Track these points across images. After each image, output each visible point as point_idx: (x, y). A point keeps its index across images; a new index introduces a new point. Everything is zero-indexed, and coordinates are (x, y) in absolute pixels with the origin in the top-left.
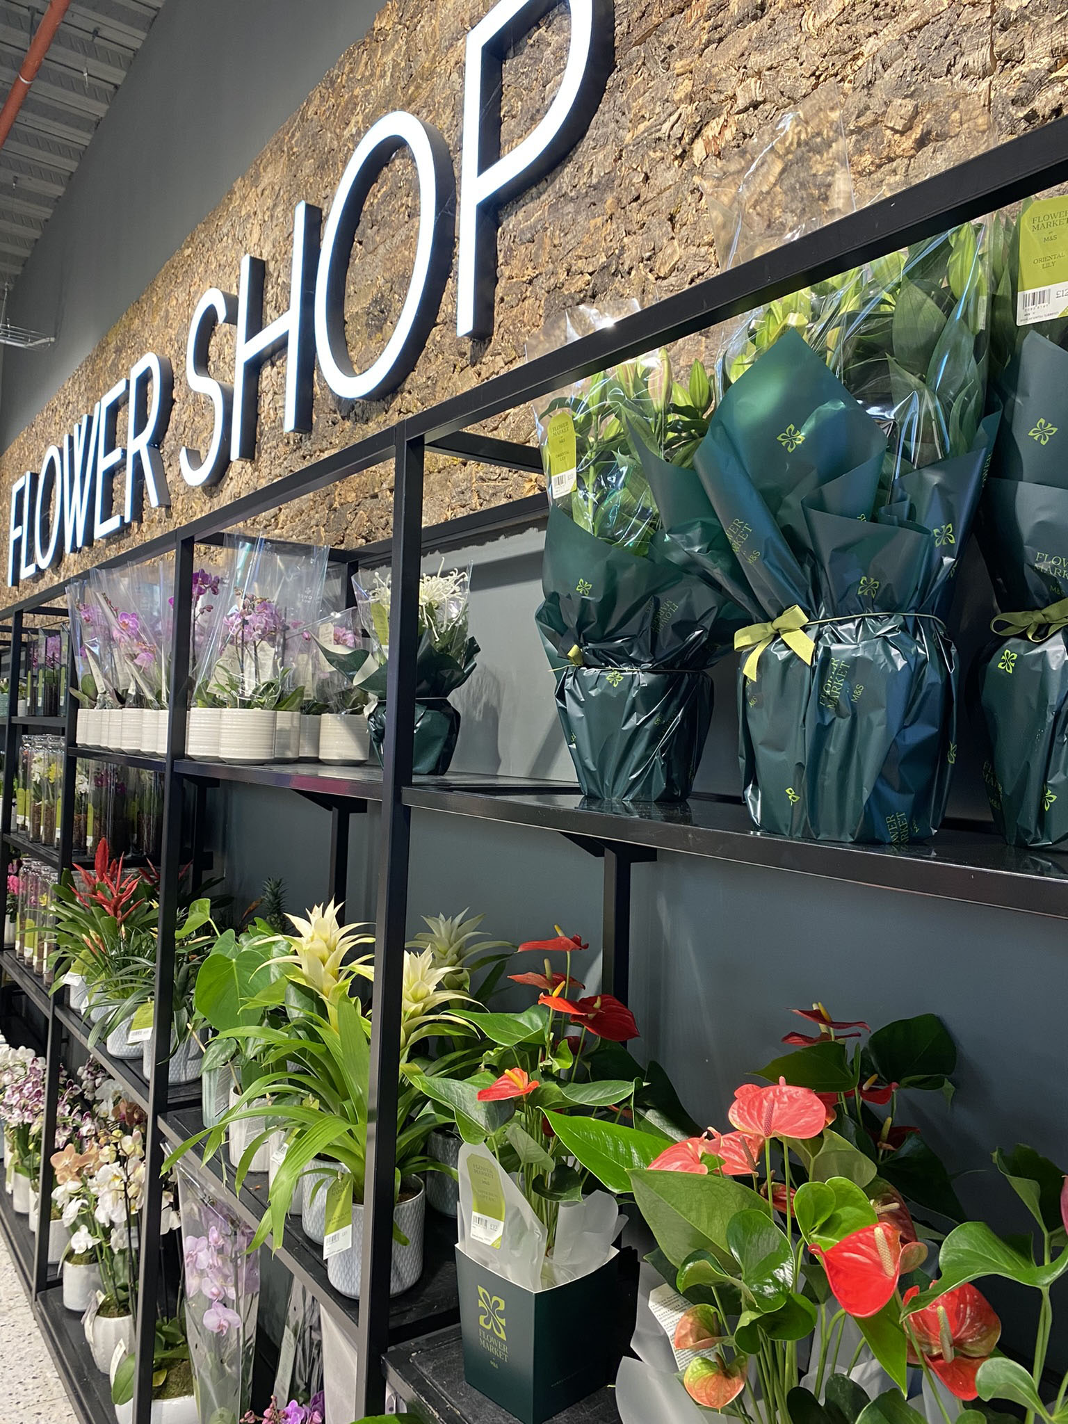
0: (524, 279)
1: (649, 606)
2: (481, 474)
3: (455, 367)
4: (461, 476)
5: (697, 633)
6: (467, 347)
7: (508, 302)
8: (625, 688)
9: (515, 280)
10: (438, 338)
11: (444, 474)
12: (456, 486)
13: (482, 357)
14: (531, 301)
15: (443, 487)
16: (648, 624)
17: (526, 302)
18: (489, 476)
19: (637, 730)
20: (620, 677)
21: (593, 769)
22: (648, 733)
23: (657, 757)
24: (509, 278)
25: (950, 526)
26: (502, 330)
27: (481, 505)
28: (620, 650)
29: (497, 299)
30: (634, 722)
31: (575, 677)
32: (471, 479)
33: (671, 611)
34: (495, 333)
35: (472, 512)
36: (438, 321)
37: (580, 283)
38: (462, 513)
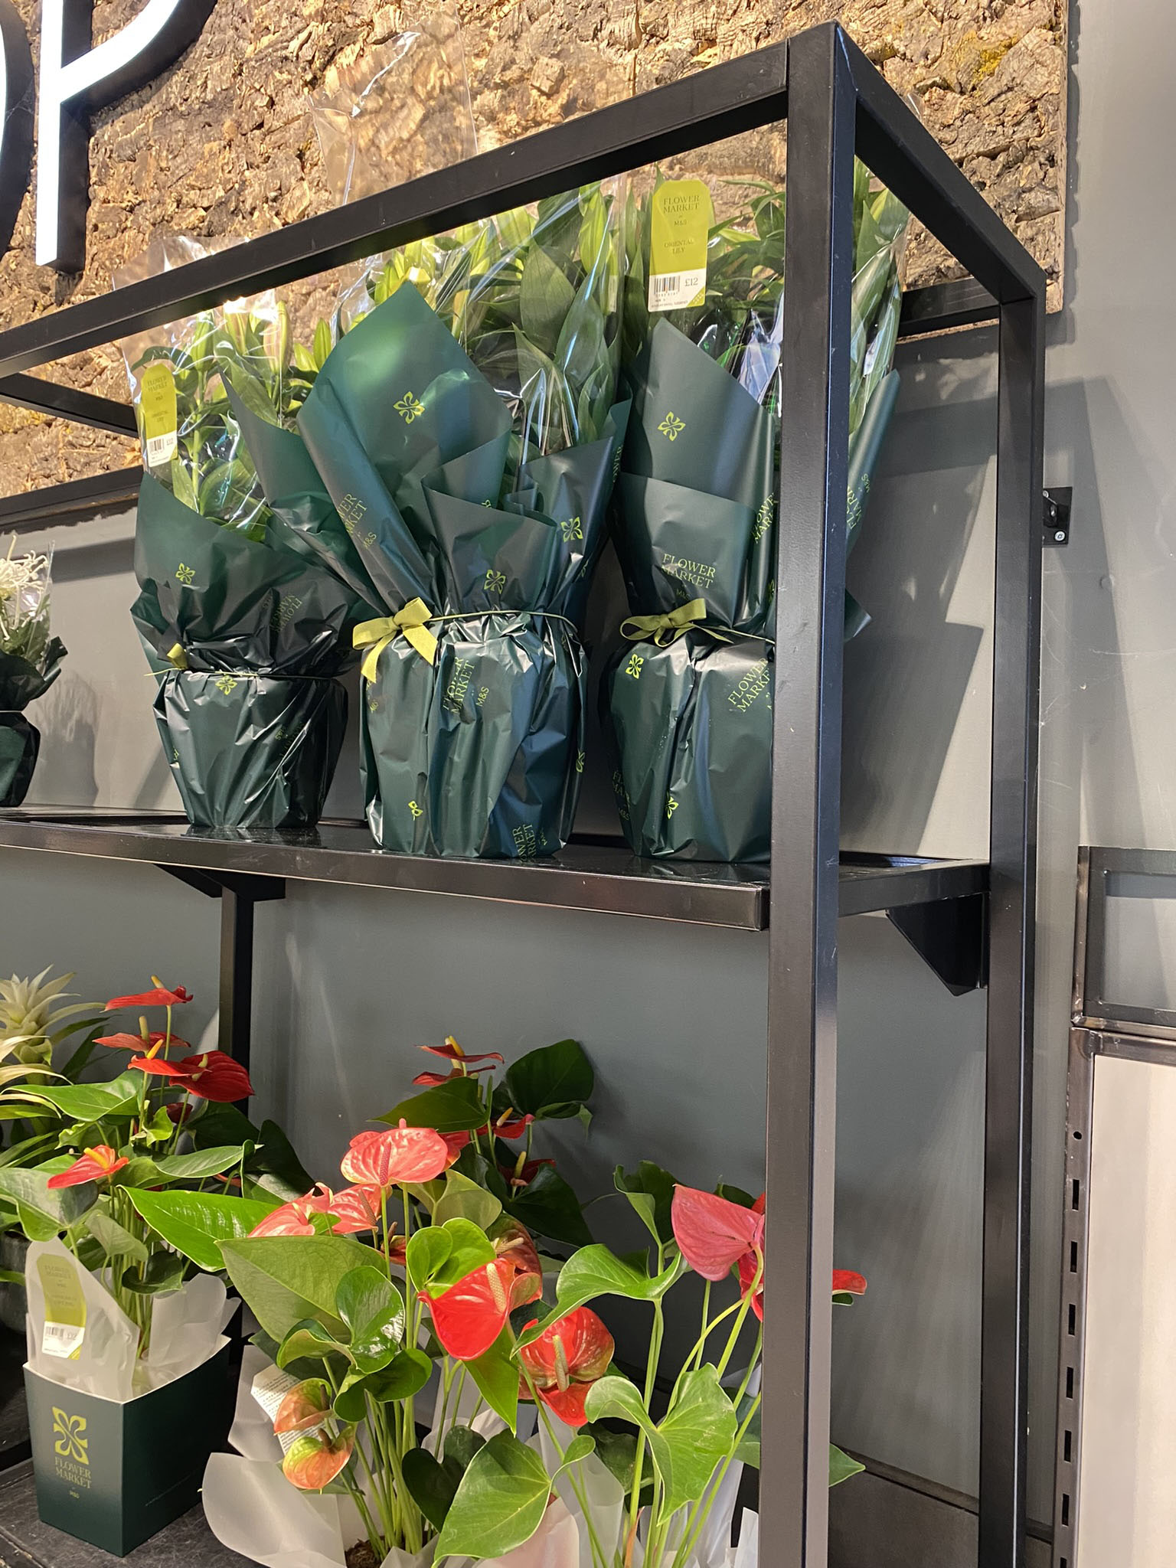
0: (123, 205)
1: (266, 600)
2: (70, 438)
3: (35, 304)
4: (44, 439)
5: (325, 634)
6: (52, 279)
7: (103, 231)
8: (239, 696)
9: (111, 205)
10: (13, 266)
11: (22, 434)
12: (37, 449)
13: (71, 294)
14: (133, 233)
15: (21, 450)
16: (266, 621)
17: (126, 234)
18: (80, 441)
19: (254, 745)
20: (233, 683)
21: (200, 792)
22: (267, 750)
23: (279, 777)
24: (104, 202)
25: (578, 519)
26: (96, 265)
27: (70, 476)
28: (232, 651)
29: (90, 226)
30: (250, 735)
31: (178, 682)
32: (58, 443)
33: (293, 607)
34: (87, 268)
35: (58, 484)
36: (13, 244)
37: (192, 218)
38: (44, 484)
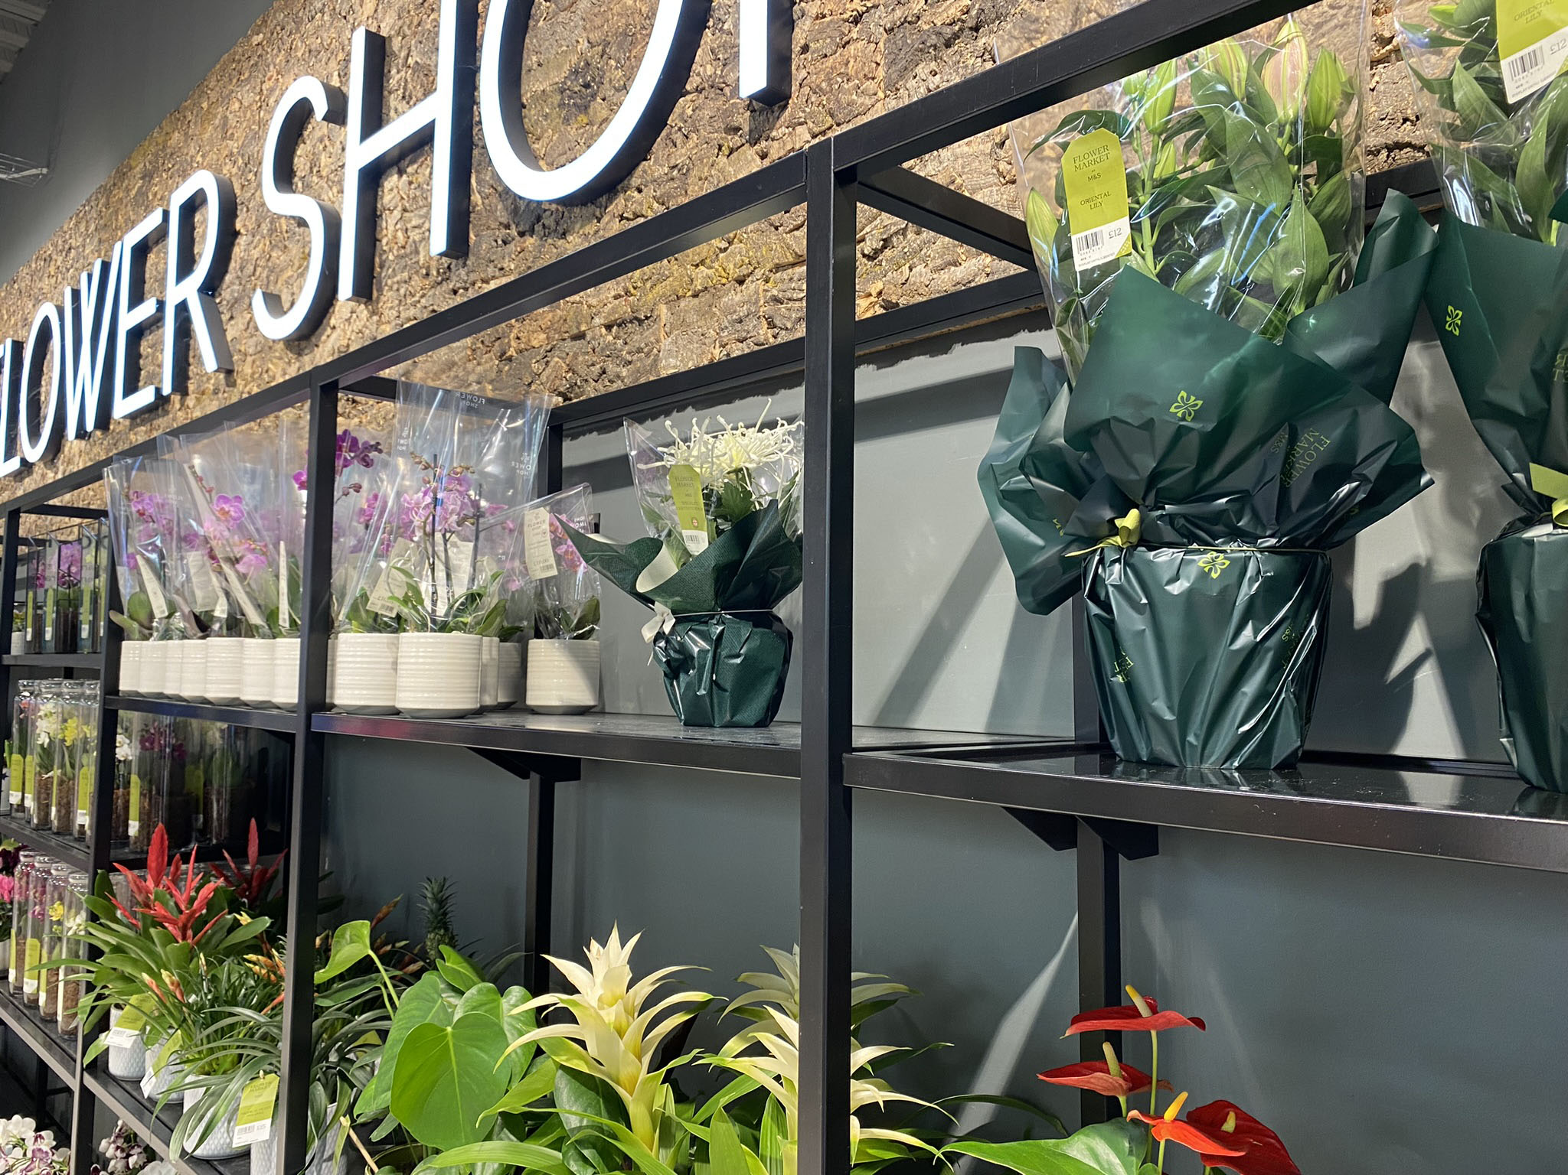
0: (845, 16)
1: (1282, 438)
2: (775, 292)
3: (720, 148)
4: (737, 298)
5: (1346, 488)
6: (743, 119)
7: (817, 50)
8: (1233, 579)
9: (828, 19)
10: (689, 112)
11: (705, 298)
12: (728, 311)
13: (771, 129)
14: (860, 45)
15: (705, 313)
16: (1275, 470)
17: (851, 47)
18: (789, 294)
19: (1253, 652)
20: (1222, 562)
21: (1168, 716)
22: (1270, 655)
23: (1285, 696)
24: (817, 18)
26: (806, 90)
27: (775, 337)
28: (1219, 516)
29: (796, 49)
30: (1247, 635)
32: (757, 301)
33: (1316, 449)
34: (794, 96)
35: (757, 348)
36: (688, 87)
37: (952, 11)
38: (738, 349)
